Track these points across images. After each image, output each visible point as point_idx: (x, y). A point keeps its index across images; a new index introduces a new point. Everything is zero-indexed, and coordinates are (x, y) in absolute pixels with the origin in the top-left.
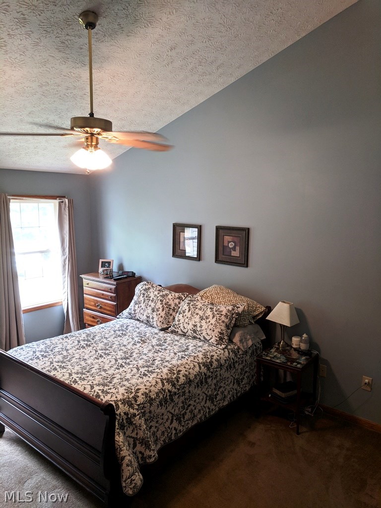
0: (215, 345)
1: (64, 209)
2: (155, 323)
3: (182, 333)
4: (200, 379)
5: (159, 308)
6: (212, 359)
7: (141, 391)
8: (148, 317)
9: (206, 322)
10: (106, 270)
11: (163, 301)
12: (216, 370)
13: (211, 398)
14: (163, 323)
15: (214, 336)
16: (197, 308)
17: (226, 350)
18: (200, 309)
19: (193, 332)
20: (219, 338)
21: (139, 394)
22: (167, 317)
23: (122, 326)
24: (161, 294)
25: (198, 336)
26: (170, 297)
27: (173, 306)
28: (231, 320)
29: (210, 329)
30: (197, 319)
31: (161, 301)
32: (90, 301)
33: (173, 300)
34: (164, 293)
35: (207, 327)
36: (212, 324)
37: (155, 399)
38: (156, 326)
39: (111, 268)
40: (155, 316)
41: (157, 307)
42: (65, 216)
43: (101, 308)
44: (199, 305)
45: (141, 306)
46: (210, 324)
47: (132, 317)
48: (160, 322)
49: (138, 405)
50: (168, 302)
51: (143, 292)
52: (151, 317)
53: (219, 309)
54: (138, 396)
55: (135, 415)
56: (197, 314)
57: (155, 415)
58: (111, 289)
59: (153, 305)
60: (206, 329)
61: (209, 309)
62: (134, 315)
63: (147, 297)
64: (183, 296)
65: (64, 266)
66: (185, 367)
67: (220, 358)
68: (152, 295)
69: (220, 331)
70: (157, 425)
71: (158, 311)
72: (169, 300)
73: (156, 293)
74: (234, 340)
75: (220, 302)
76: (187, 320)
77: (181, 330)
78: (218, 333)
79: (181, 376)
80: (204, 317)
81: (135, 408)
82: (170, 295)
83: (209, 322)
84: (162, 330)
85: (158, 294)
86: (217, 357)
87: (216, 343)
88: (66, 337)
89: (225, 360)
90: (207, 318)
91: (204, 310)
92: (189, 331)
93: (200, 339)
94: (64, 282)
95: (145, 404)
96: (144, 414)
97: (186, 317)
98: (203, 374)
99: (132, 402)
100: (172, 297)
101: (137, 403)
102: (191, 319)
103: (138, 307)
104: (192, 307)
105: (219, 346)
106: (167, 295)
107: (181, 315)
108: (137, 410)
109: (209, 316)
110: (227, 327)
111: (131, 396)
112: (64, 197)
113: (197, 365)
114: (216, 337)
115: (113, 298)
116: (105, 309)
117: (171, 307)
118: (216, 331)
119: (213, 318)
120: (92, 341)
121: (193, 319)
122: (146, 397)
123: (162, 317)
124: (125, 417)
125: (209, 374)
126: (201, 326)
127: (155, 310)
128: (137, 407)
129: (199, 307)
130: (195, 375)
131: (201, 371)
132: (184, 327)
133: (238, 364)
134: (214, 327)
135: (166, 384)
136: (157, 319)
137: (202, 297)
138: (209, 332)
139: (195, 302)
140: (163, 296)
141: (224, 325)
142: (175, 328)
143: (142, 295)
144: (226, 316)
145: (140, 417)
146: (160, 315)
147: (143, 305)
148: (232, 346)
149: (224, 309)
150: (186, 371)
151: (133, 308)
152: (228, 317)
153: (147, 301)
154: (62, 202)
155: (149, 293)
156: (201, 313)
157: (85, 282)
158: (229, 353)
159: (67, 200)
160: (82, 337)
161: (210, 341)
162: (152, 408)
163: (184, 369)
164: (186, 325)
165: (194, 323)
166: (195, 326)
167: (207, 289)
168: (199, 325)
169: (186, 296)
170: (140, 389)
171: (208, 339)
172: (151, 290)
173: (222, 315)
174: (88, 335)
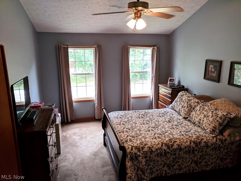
0: (208, 133)
1: (155, 52)
2: (182, 114)
3: (193, 122)
4: (188, 149)
5: (185, 106)
6: (201, 140)
7: (148, 146)
8: (179, 110)
9: (206, 119)
10: (171, 83)
11: (188, 103)
12: (202, 147)
13: (196, 163)
14: (186, 115)
15: (209, 128)
16: (204, 110)
17: (215, 138)
18: (206, 111)
19: (198, 123)
20: (212, 130)
21: (146, 147)
22: (189, 112)
23: (165, 112)
24: (188, 99)
25: (201, 126)
26: (192, 101)
27: (193, 106)
28: (224, 121)
29: (208, 124)
30: (202, 116)
31: (187, 102)
32: (161, 97)
33: (194, 103)
34: (190, 99)
35: (206, 122)
36: (210, 121)
37: (154, 152)
38: (182, 115)
39: (174, 82)
40: (183, 110)
41: (184, 106)
42: (155, 55)
43: (165, 101)
44: (206, 108)
45: (177, 104)
46: (208, 120)
47: (173, 109)
48: (185, 114)
49: (143, 152)
50: (191, 104)
51: (180, 96)
52: (181, 110)
53: (217, 113)
54: (145, 147)
55: (140, 156)
56: (203, 113)
57: (153, 160)
58: (169, 93)
59: (183, 104)
60: (205, 123)
61: (211, 112)
62: (174, 108)
63: (181, 99)
64: (200, 102)
65: (152, 79)
66: (180, 140)
67: (208, 142)
68: (184, 99)
69: (214, 126)
70: (154, 165)
71: (184, 108)
72: (192, 103)
73: (186, 98)
74: (224, 134)
75: (222, 109)
76: (196, 116)
77: (193, 120)
78: (212, 127)
79: (175, 144)
80: (206, 116)
81: (141, 152)
82: (193, 100)
83: (209, 119)
84: (184, 118)
85: (187, 98)
86: (206, 141)
87: (209, 132)
88: (136, 112)
89: (212, 144)
90: (208, 117)
91: (208, 111)
92: (197, 122)
93: (201, 128)
94: (152, 87)
95: (147, 152)
96: (146, 157)
97: (196, 114)
98: (192, 147)
99: (141, 149)
100: (193, 101)
101: (143, 151)
102: (199, 115)
103: (176, 104)
104: (201, 109)
105: (211, 135)
106: (191, 100)
107: (195, 112)
108: (142, 154)
109: (210, 116)
110: (220, 124)
111: (141, 146)
112: (155, 46)
113: (189, 141)
114: (210, 129)
115: (170, 98)
116: (166, 103)
117: (192, 107)
118: (212, 125)
119: (211, 117)
120: (146, 116)
121: (200, 116)
122: (149, 149)
123: (186, 111)
124: (134, 155)
125: (196, 148)
126: (203, 121)
127: (183, 107)
128: (142, 153)
129: (205, 109)
130: (185, 147)
131: (190, 145)
132: (194, 119)
133: (223, 149)
134: (211, 123)
135: (164, 146)
136: (183, 112)
137: (211, 104)
138: (207, 125)
139: (205, 106)
140: (189, 100)
141: (218, 123)
142: (190, 119)
143: (179, 98)
144: (221, 118)
145: (142, 158)
146: (185, 110)
147: (178, 103)
148: (221, 137)
149: (220, 113)
150: (180, 143)
151: (174, 104)
152: (222, 118)
153: (181, 101)
154: (154, 48)
155: (183, 98)
156: (205, 113)
157: (160, 88)
158: (217, 140)
159: (156, 47)
160: (142, 113)
161: (206, 130)
162: (151, 156)
163: (179, 141)
164: (195, 118)
165: (200, 118)
166: (200, 120)
167: (216, 100)
168: (202, 119)
169: (202, 102)
170: (148, 144)
171: (206, 129)
172: (184, 96)
173: (218, 117)
174: (146, 113)
